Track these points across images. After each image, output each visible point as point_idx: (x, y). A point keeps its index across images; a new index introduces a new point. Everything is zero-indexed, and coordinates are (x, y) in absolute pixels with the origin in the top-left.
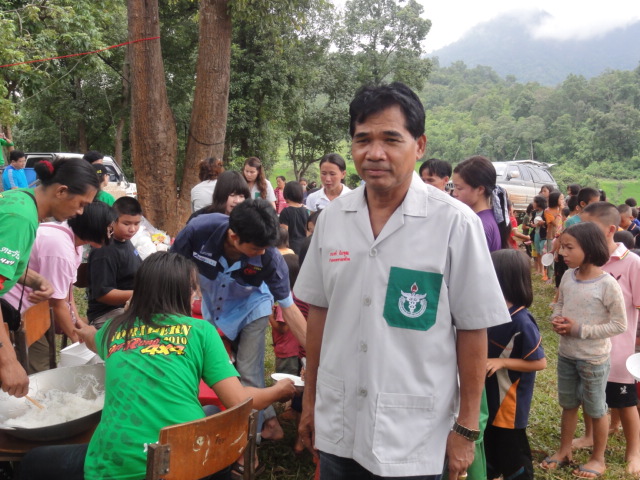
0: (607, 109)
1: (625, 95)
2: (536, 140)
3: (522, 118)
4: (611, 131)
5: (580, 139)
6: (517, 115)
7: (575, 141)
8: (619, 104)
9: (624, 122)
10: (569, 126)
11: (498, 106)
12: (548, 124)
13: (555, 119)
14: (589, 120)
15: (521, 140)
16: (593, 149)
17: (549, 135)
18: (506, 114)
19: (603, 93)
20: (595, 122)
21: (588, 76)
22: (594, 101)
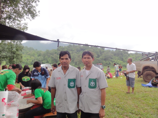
0: (53, 55)
1: (55, 53)
2: (42, 60)
3: (39, 57)
5: (49, 60)
7: (48, 60)
8: (55, 54)
9: (56, 57)
10: (47, 58)
11: (35, 54)
12: (44, 57)
13: (45, 57)
14: (51, 57)
15: (39, 60)
16: (52, 62)
17: (44, 59)
18: (36, 56)
19: (52, 53)
21: (50, 50)
22: (51, 54)
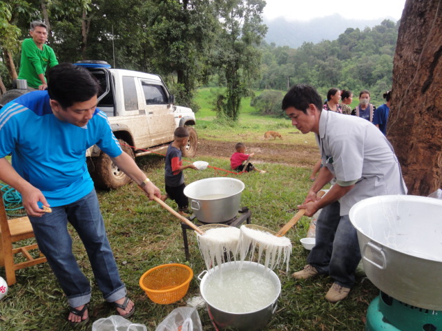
3: (282, 65)
6: (280, 63)
15: (283, 76)
16: (318, 81)
18: (274, 63)
20: (319, 67)
22: (317, 56)
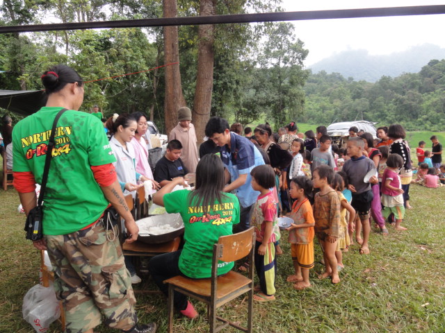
0: (404, 93)
1: (413, 86)
2: (364, 111)
3: (357, 100)
4: (405, 105)
5: (388, 110)
6: (354, 98)
8: (410, 91)
9: (413, 100)
10: (382, 103)
11: (344, 93)
12: (371, 102)
13: (375, 99)
14: (394, 99)
16: (396, 115)
17: (371, 108)
18: (348, 97)
19: (401, 85)
20: (397, 101)
21: (393, 76)
22: (396, 90)
